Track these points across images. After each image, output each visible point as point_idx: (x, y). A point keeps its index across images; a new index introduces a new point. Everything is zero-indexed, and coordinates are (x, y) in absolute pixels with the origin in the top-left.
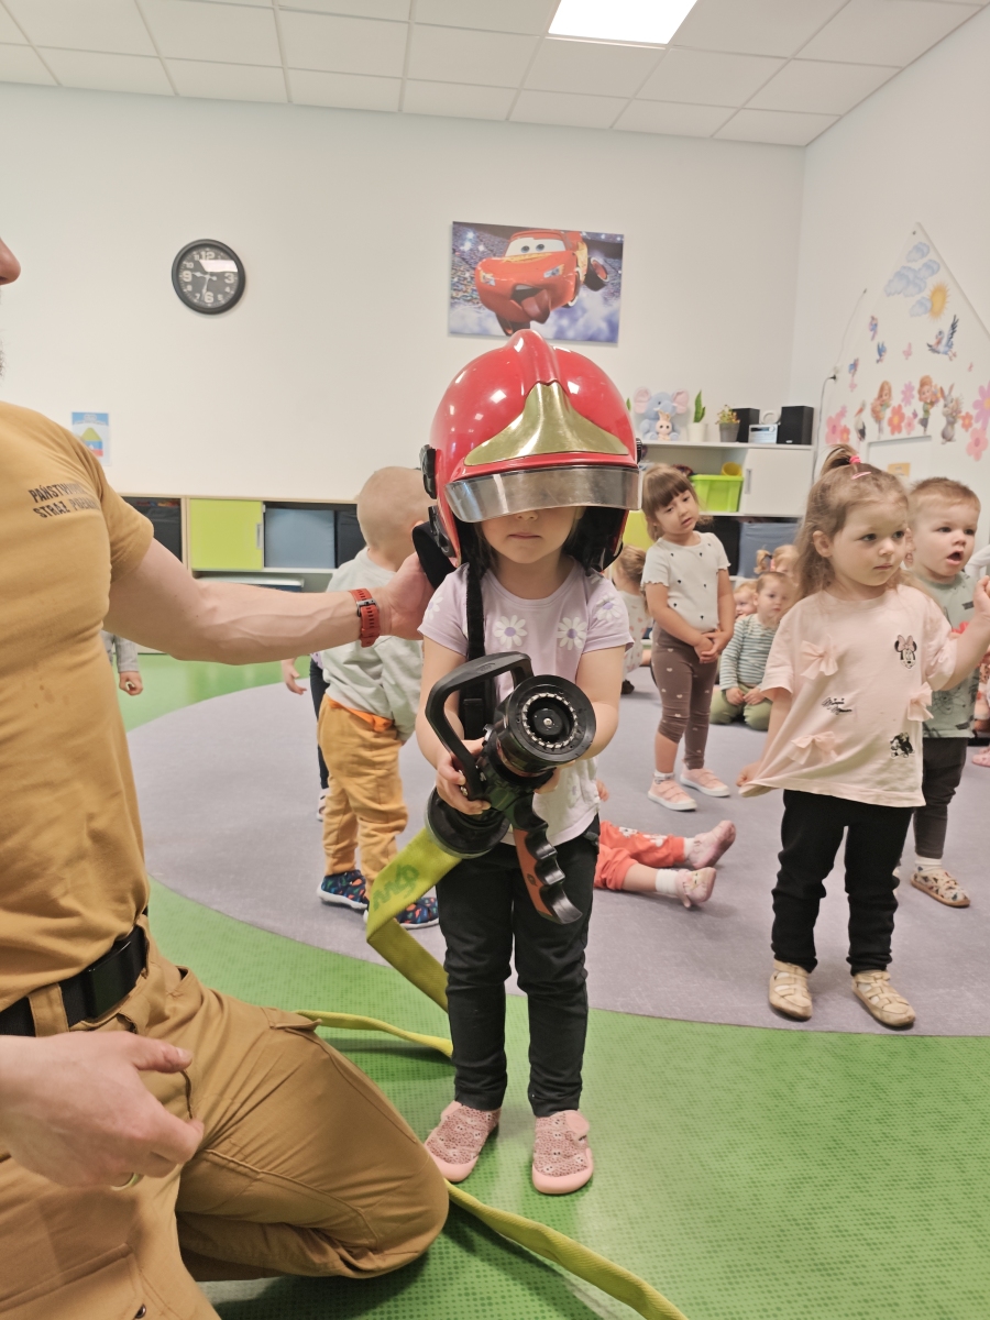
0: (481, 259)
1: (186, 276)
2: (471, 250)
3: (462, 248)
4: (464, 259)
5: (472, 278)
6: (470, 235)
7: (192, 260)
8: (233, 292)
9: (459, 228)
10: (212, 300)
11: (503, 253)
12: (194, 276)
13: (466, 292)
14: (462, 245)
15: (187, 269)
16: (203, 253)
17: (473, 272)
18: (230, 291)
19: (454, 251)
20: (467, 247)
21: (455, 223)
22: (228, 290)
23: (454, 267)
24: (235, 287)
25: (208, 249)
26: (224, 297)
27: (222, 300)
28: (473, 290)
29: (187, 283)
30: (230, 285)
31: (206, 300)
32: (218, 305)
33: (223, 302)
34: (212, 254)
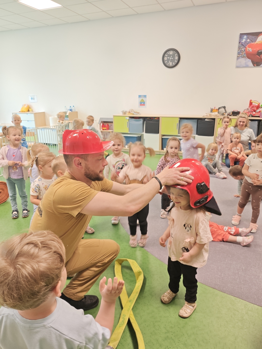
0: (248, 44)
1: (166, 59)
2: (245, 41)
3: (242, 41)
4: (242, 45)
5: (244, 50)
6: (245, 37)
7: (167, 54)
9: (242, 35)
10: (172, 64)
11: (255, 41)
12: (167, 58)
13: (242, 54)
14: (242, 40)
15: (166, 57)
16: (170, 52)
17: (245, 48)
18: (176, 61)
19: (239, 43)
20: (244, 41)
21: (240, 34)
23: (239, 48)
24: (177, 60)
26: (174, 63)
28: (244, 54)
29: (166, 60)
30: (176, 60)
31: (170, 64)
32: (173, 65)
33: (174, 65)
34: (172, 52)
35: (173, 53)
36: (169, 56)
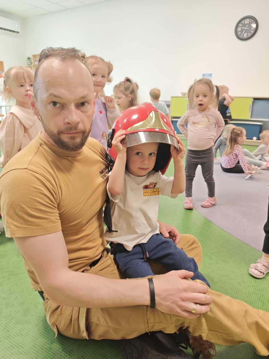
1: (239, 29)
7: (242, 24)
8: (253, 32)
10: (246, 35)
12: (242, 29)
15: (239, 27)
16: (245, 21)
18: (252, 32)
22: (252, 31)
24: (254, 30)
25: (247, 19)
26: (250, 34)
27: (249, 35)
29: (239, 31)
31: (244, 36)
32: (248, 37)
33: (250, 36)
34: (248, 20)
35: (249, 22)
36: (244, 25)
